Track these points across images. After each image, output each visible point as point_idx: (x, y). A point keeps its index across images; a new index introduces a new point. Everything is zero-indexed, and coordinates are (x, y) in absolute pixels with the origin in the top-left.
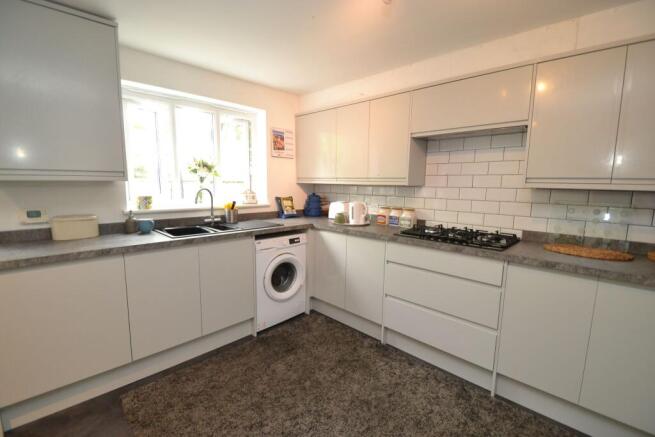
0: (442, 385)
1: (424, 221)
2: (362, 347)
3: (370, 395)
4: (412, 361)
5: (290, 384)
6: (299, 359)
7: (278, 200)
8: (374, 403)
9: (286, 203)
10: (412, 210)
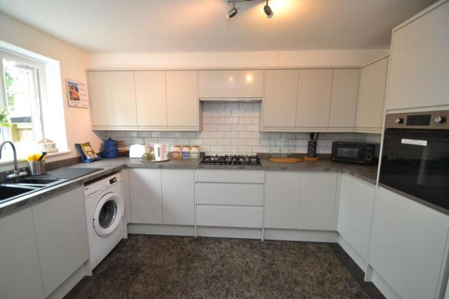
0: (241, 246)
1: (204, 153)
2: (185, 245)
3: (213, 271)
4: (219, 240)
5: (157, 295)
6: (149, 274)
7: (78, 146)
8: (219, 275)
9: (86, 149)
10: (197, 147)
